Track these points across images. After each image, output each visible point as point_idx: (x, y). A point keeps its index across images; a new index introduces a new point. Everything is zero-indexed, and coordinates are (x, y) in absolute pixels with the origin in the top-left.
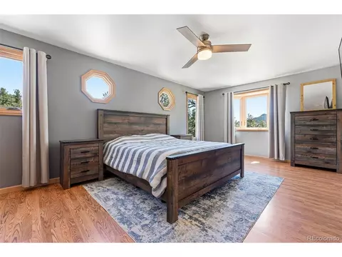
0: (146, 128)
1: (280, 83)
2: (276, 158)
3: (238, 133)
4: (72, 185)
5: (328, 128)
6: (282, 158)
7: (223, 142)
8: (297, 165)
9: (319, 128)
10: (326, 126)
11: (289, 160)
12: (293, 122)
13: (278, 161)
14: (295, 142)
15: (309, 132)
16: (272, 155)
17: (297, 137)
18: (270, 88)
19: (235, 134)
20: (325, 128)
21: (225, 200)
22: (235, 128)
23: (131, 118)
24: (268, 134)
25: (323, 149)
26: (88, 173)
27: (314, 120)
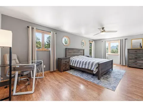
0: (78, 54)
1: (124, 39)
2: (122, 64)
3: (108, 55)
4: (63, 71)
5: (140, 55)
6: (124, 64)
7: (102, 58)
8: (129, 67)
9: (137, 55)
10: (140, 54)
11: (127, 65)
12: (128, 52)
13: (123, 65)
14: (129, 59)
15: (134, 56)
16: (121, 63)
17: (130, 57)
18: (120, 40)
19: (106, 56)
20: (139, 55)
21: (110, 75)
22: (107, 54)
23: (74, 51)
24: (119, 56)
25: (139, 61)
26: (66, 68)
27: (136, 52)
